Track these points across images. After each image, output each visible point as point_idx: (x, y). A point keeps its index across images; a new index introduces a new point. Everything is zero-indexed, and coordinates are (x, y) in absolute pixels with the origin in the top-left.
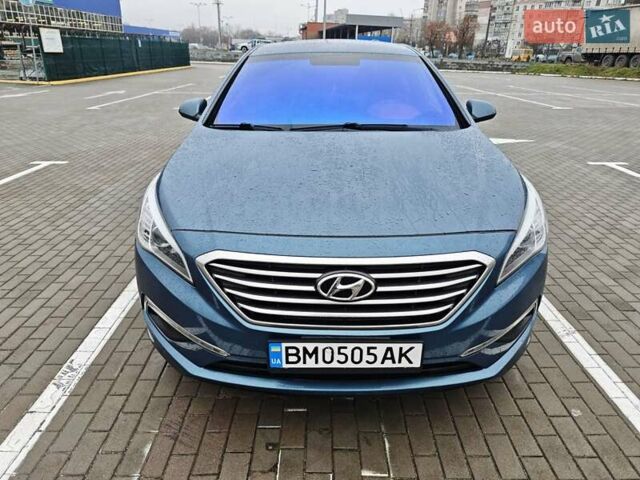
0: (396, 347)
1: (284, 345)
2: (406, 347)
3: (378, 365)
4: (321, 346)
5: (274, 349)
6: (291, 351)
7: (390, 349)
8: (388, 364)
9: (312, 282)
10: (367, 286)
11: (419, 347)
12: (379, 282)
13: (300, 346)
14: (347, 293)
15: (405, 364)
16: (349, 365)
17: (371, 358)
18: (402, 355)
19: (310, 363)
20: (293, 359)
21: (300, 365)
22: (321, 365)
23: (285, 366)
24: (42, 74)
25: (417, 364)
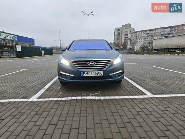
0: (99, 72)
1: (83, 72)
2: (101, 72)
3: (97, 75)
4: (88, 72)
5: (82, 73)
6: (84, 73)
7: (98, 72)
8: (98, 75)
9: (87, 63)
10: (94, 63)
11: (102, 72)
12: (96, 63)
13: (85, 72)
14: (92, 64)
15: (101, 75)
16: (93, 75)
17: (96, 74)
18: (100, 73)
19: (87, 75)
20: (84, 74)
21: (85, 75)
22: (88, 75)
23: (83, 76)
24: (15, 56)
25: (102, 75)
